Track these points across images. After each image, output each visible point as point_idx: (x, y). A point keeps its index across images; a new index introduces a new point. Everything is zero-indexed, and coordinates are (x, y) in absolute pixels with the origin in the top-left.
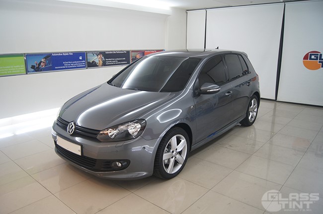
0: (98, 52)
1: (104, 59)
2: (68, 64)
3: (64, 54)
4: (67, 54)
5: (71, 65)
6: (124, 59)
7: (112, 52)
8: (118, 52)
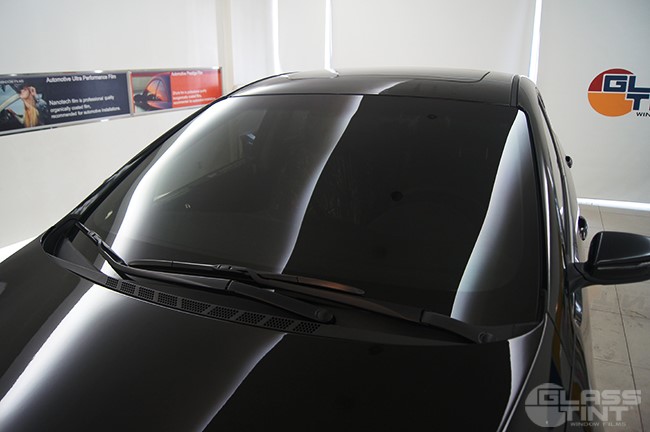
1: (42, 101)
6: (111, 97)
7: (69, 79)
8: (88, 78)
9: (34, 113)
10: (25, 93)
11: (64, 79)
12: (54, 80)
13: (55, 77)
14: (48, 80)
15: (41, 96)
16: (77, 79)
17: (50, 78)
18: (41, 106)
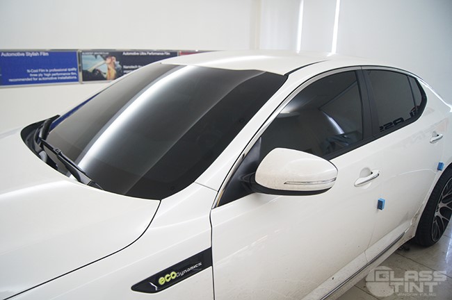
0: (105, 51)
1: (119, 66)
2: (38, 73)
3: (28, 54)
4: (36, 54)
5: (44, 76)
7: (138, 54)
8: (150, 54)
9: (113, 72)
10: (109, 60)
11: (135, 54)
12: (127, 54)
13: (129, 52)
14: (124, 54)
15: (118, 62)
16: (143, 54)
17: (126, 52)
18: (118, 69)
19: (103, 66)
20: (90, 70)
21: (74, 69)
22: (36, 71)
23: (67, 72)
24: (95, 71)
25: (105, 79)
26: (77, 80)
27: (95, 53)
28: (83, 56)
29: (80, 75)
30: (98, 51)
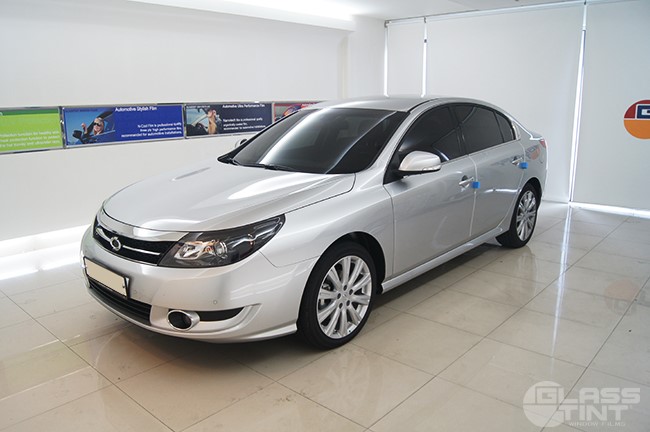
1: (219, 120)
2: (147, 128)
3: (139, 109)
5: (153, 132)
6: (261, 119)
8: (247, 106)
9: (214, 126)
10: (210, 114)
11: (233, 106)
12: (227, 107)
13: (228, 105)
15: (219, 116)
16: (240, 106)
17: (225, 105)
18: (218, 122)
19: (206, 120)
20: (194, 125)
21: (179, 124)
22: (145, 126)
23: (174, 126)
24: (198, 125)
25: (207, 133)
26: (182, 135)
27: (198, 107)
28: (188, 111)
29: (185, 128)
30: (201, 104)
